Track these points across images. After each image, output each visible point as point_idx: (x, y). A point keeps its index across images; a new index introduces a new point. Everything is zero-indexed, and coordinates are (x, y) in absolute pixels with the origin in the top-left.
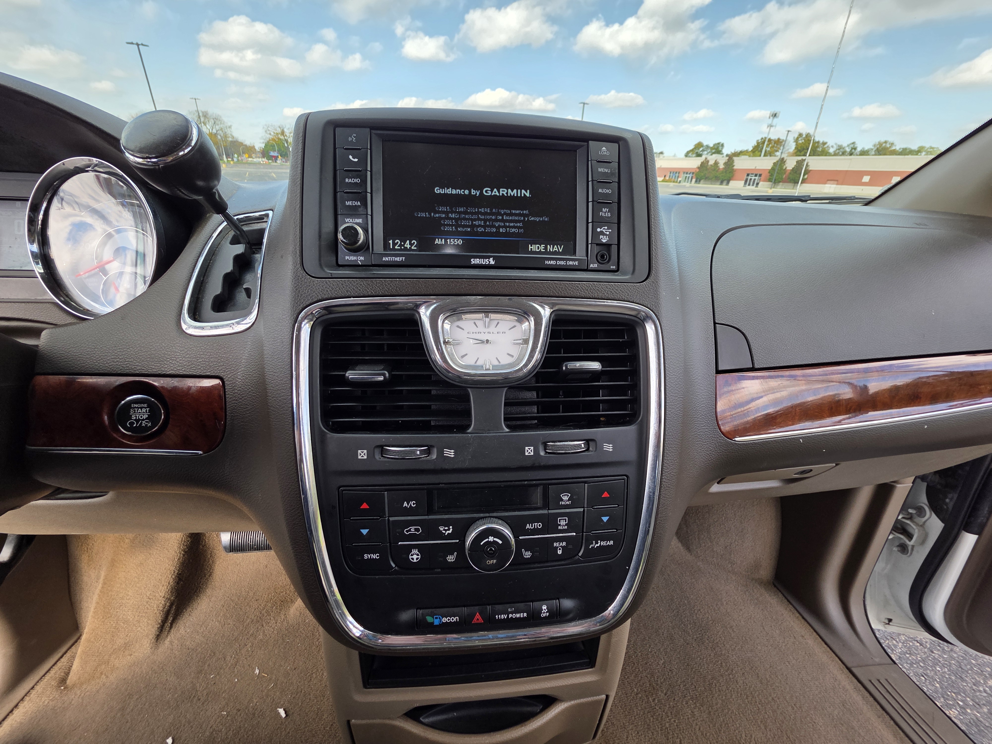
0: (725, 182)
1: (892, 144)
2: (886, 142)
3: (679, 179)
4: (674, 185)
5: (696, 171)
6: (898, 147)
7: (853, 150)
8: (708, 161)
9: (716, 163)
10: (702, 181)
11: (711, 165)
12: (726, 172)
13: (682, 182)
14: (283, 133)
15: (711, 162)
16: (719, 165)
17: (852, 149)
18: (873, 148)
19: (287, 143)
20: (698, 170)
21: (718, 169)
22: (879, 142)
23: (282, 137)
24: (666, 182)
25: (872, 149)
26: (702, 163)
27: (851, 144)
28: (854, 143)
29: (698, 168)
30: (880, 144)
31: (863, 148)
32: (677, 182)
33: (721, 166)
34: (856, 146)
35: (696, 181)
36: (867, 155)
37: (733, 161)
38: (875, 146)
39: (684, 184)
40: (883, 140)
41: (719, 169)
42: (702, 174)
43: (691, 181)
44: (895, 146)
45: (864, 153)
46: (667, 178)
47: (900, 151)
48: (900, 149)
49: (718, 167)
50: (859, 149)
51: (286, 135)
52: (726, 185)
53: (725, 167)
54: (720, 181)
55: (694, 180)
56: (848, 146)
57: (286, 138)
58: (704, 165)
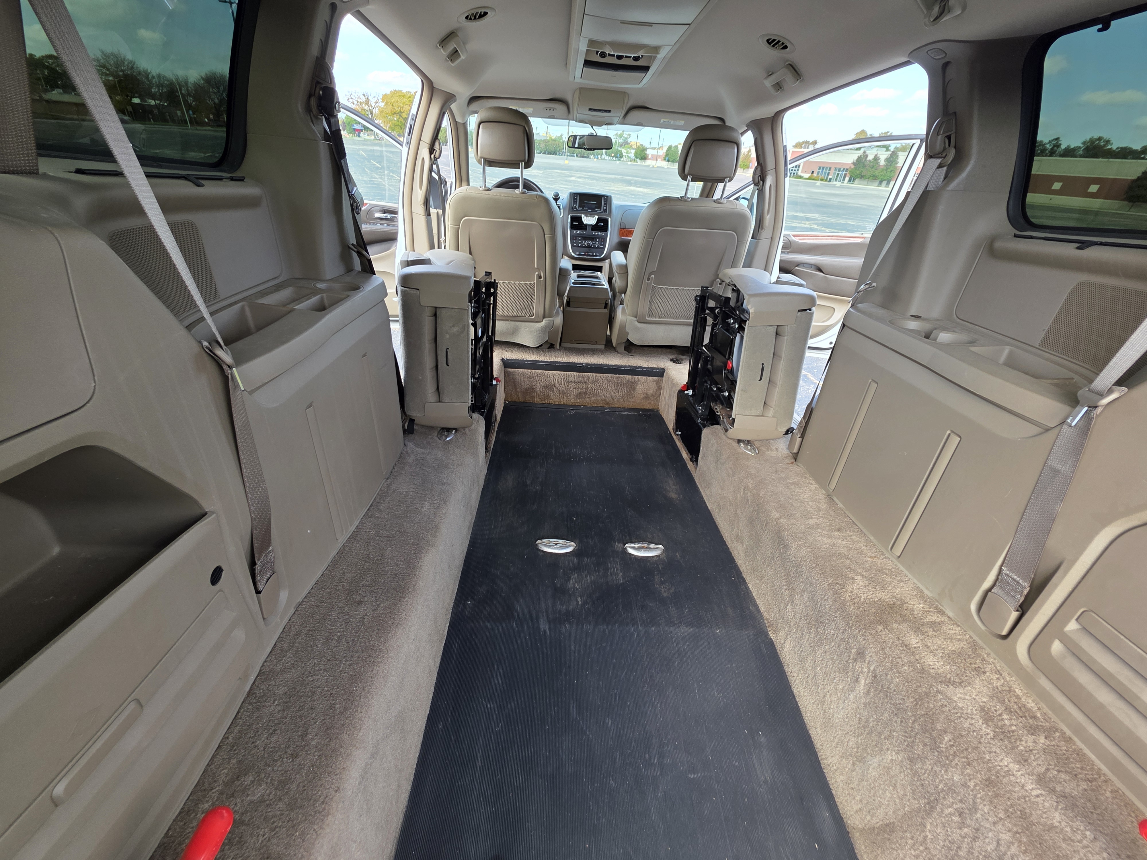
0: (885, 183)
1: (1108, 142)
2: (1100, 139)
3: (830, 177)
4: (821, 184)
5: (850, 167)
6: (1115, 145)
7: (1056, 148)
8: (867, 156)
9: (876, 159)
10: (857, 180)
11: (870, 161)
12: (886, 170)
13: (832, 181)
14: (367, 102)
15: (870, 157)
16: (879, 161)
17: (1054, 146)
18: (1082, 146)
19: (372, 114)
20: (853, 167)
21: (877, 166)
22: (1090, 139)
23: (366, 108)
24: (813, 179)
25: (1080, 148)
26: (859, 158)
27: (1053, 140)
28: (1057, 139)
29: (854, 164)
30: (1092, 141)
31: (1069, 146)
32: (826, 180)
33: (882, 162)
34: (1060, 142)
35: (850, 181)
36: (1072, 157)
37: (898, 156)
38: (1084, 143)
39: (835, 183)
40: (1096, 136)
41: (879, 166)
42: (858, 172)
43: (844, 180)
44: (1112, 144)
45: (1069, 153)
46: (815, 175)
47: (1117, 150)
48: (1117, 148)
49: (878, 163)
50: (1063, 147)
51: (371, 106)
52: (885, 187)
53: (887, 164)
54: (878, 181)
55: (847, 179)
56: (1050, 142)
57: (370, 108)
58: (860, 162)
